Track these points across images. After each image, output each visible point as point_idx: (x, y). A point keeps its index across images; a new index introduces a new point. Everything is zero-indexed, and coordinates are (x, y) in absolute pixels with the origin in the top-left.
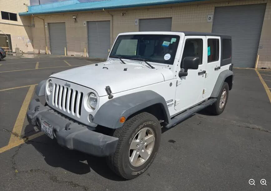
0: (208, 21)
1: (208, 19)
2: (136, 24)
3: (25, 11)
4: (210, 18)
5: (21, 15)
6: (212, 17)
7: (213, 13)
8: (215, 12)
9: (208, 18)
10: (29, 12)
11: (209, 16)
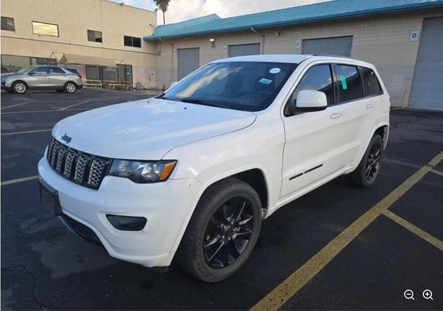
0: (412, 39)
1: (411, 37)
2: (297, 47)
3: (150, 35)
4: (414, 36)
5: (146, 40)
6: (418, 33)
7: (420, 27)
8: (424, 26)
9: (412, 35)
10: (156, 36)
11: (413, 32)
